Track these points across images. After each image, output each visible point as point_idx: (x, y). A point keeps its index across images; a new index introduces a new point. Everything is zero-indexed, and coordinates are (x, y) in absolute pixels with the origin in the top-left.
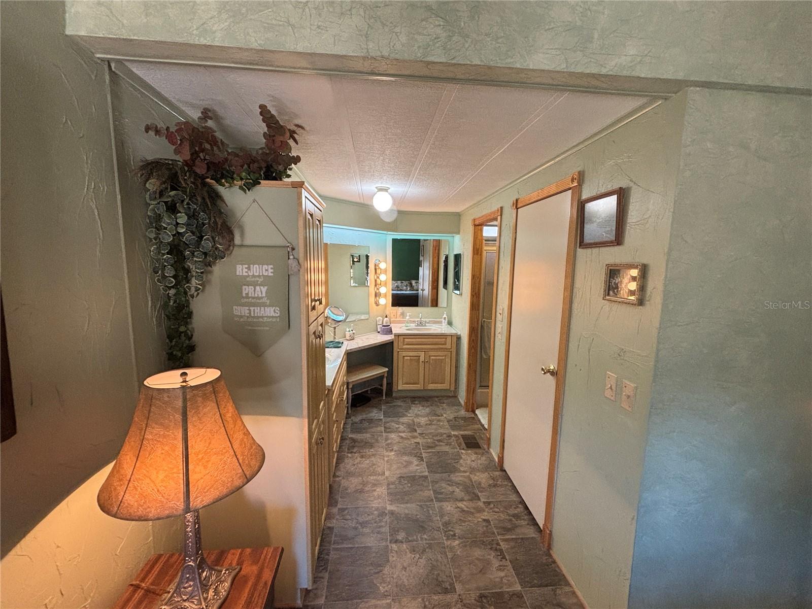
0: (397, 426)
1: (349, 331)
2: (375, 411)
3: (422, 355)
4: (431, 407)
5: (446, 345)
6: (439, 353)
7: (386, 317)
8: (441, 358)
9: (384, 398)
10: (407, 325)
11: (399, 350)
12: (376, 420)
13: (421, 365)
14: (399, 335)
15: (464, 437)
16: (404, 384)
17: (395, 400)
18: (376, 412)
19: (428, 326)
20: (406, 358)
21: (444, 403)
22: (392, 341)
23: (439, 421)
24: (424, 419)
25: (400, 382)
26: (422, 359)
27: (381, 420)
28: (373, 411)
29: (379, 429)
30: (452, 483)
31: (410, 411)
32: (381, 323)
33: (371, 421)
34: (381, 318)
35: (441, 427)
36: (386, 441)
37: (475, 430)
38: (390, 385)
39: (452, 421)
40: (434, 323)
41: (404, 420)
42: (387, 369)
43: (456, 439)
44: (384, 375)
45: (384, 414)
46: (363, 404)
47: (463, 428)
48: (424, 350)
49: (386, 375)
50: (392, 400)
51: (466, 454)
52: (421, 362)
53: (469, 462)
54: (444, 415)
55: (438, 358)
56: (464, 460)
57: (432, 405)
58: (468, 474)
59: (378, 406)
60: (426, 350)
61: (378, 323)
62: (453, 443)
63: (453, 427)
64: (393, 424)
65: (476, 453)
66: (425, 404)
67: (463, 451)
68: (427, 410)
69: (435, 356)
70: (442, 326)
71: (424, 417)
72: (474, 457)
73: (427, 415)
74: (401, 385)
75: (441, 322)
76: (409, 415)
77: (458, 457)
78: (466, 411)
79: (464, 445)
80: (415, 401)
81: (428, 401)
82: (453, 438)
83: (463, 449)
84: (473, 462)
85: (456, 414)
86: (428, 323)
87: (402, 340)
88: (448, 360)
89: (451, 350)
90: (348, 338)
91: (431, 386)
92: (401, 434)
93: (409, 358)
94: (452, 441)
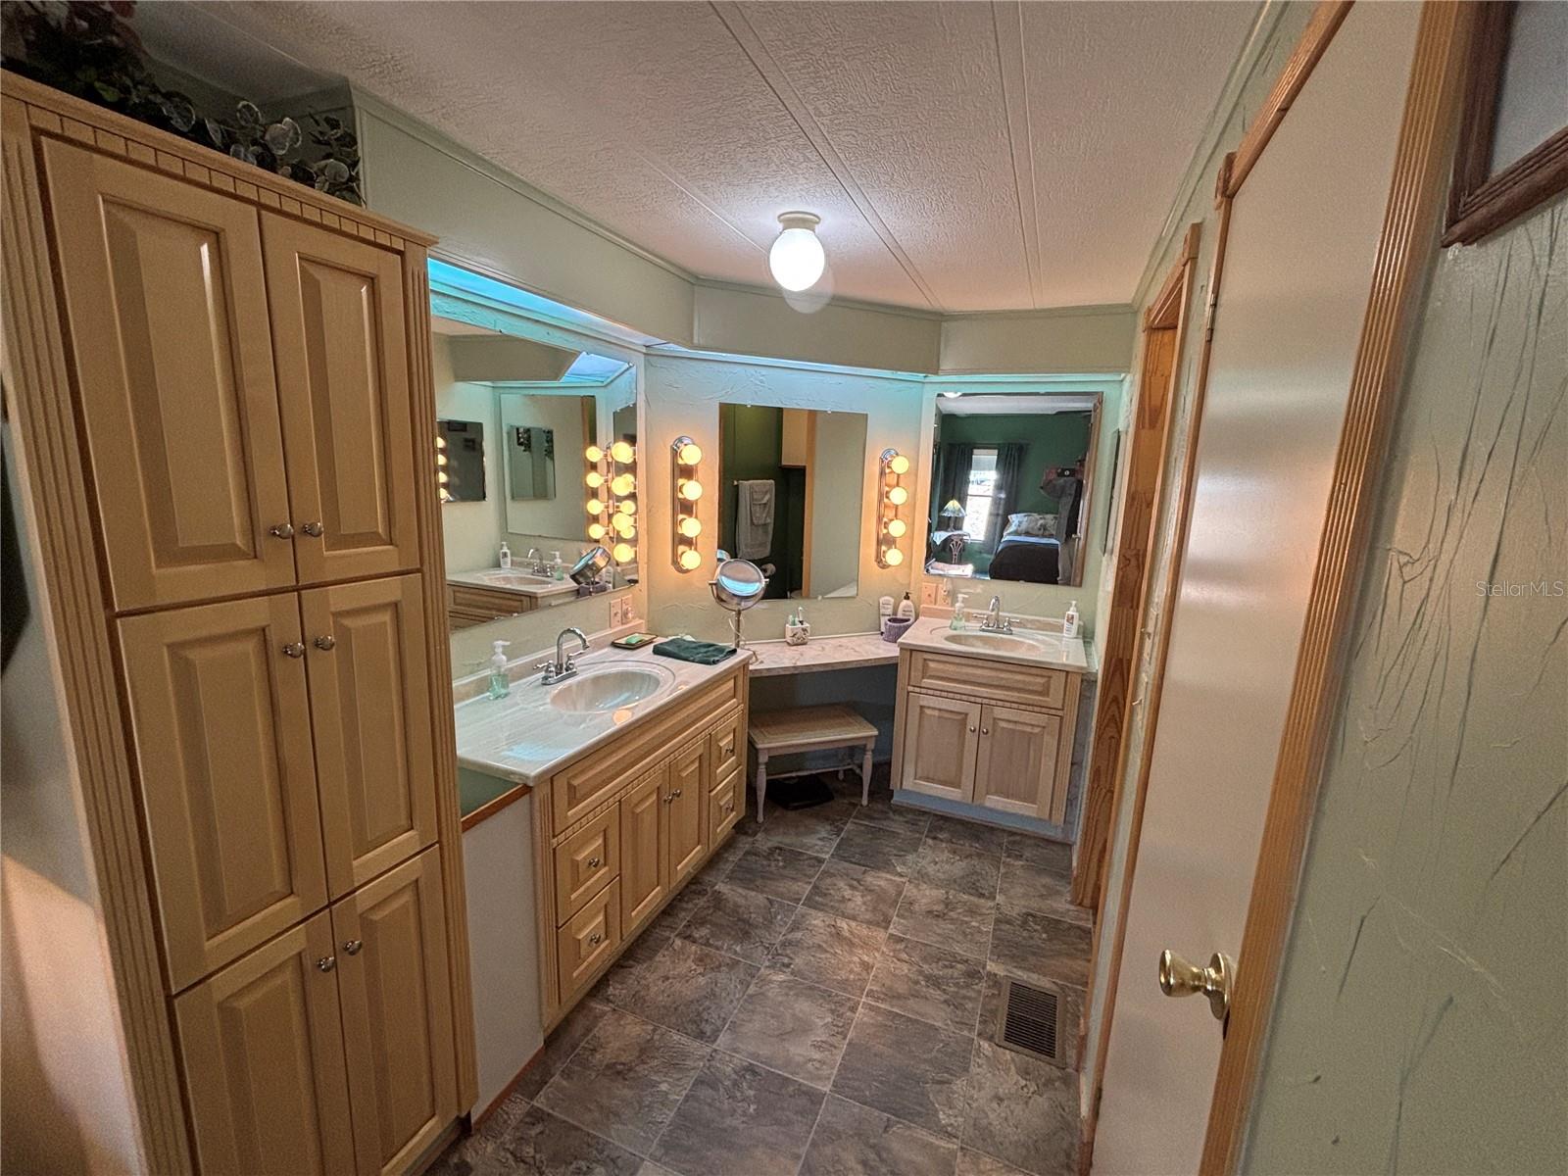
0: (848, 893)
1: (794, 624)
2: (824, 830)
3: (974, 713)
4: (975, 862)
5: (1048, 695)
6: (1026, 717)
7: (907, 597)
8: (1028, 729)
9: (865, 802)
10: (955, 623)
11: (910, 688)
12: (811, 858)
13: (971, 740)
14: (911, 650)
15: (1019, 993)
16: (920, 778)
17: (891, 814)
18: (824, 834)
19: (1019, 635)
20: (928, 712)
21: (1020, 857)
22: (894, 661)
23: (972, 912)
24: (935, 892)
25: (909, 769)
26: (973, 722)
27: (820, 861)
28: (814, 832)
29: (795, 887)
30: (882, 1160)
31: (910, 857)
32: (889, 611)
33: (793, 857)
34: (892, 600)
35: (965, 934)
36: (792, 931)
37: (1067, 978)
38: (883, 770)
39: (1008, 922)
40: (1038, 629)
41: (879, 880)
42: (876, 733)
43: (990, 992)
44: (865, 746)
45: (839, 846)
46: (802, 807)
47: (1032, 960)
48: (979, 700)
49: (871, 745)
50: (882, 812)
51: (993, 1063)
52: (968, 731)
53: (982, 1098)
54: (1000, 898)
55: (1019, 727)
56: (970, 1083)
57: (979, 855)
58: (953, 1146)
59: (835, 822)
60: (985, 701)
61: (882, 611)
62: (969, 1006)
63: (1006, 948)
64: (841, 884)
65: (1025, 1073)
66: (967, 846)
67: (985, 1045)
68: (959, 867)
69: (1009, 721)
70: (1060, 640)
71: (938, 887)
72: (1011, 1082)
73: (949, 883)
74: (912, 782)
75: (1060, 629)
76: (899, 869)
77: (957, 1061)
78: (1071, 903)
79: (999, 1027)
80: (941, 829)
81: (977, 838)
82: (982, 986)
83: (991, 1039)
84: (995, 1105)
85: (1035, 904)
86: (1021, 624)
87: (921, 662)
88: (1050, 741)
89: (1060, 713)
90: (789, 639)
91: (994, 801)
92: (843, 924)
93: (936, 713)
94: (973, 994)
